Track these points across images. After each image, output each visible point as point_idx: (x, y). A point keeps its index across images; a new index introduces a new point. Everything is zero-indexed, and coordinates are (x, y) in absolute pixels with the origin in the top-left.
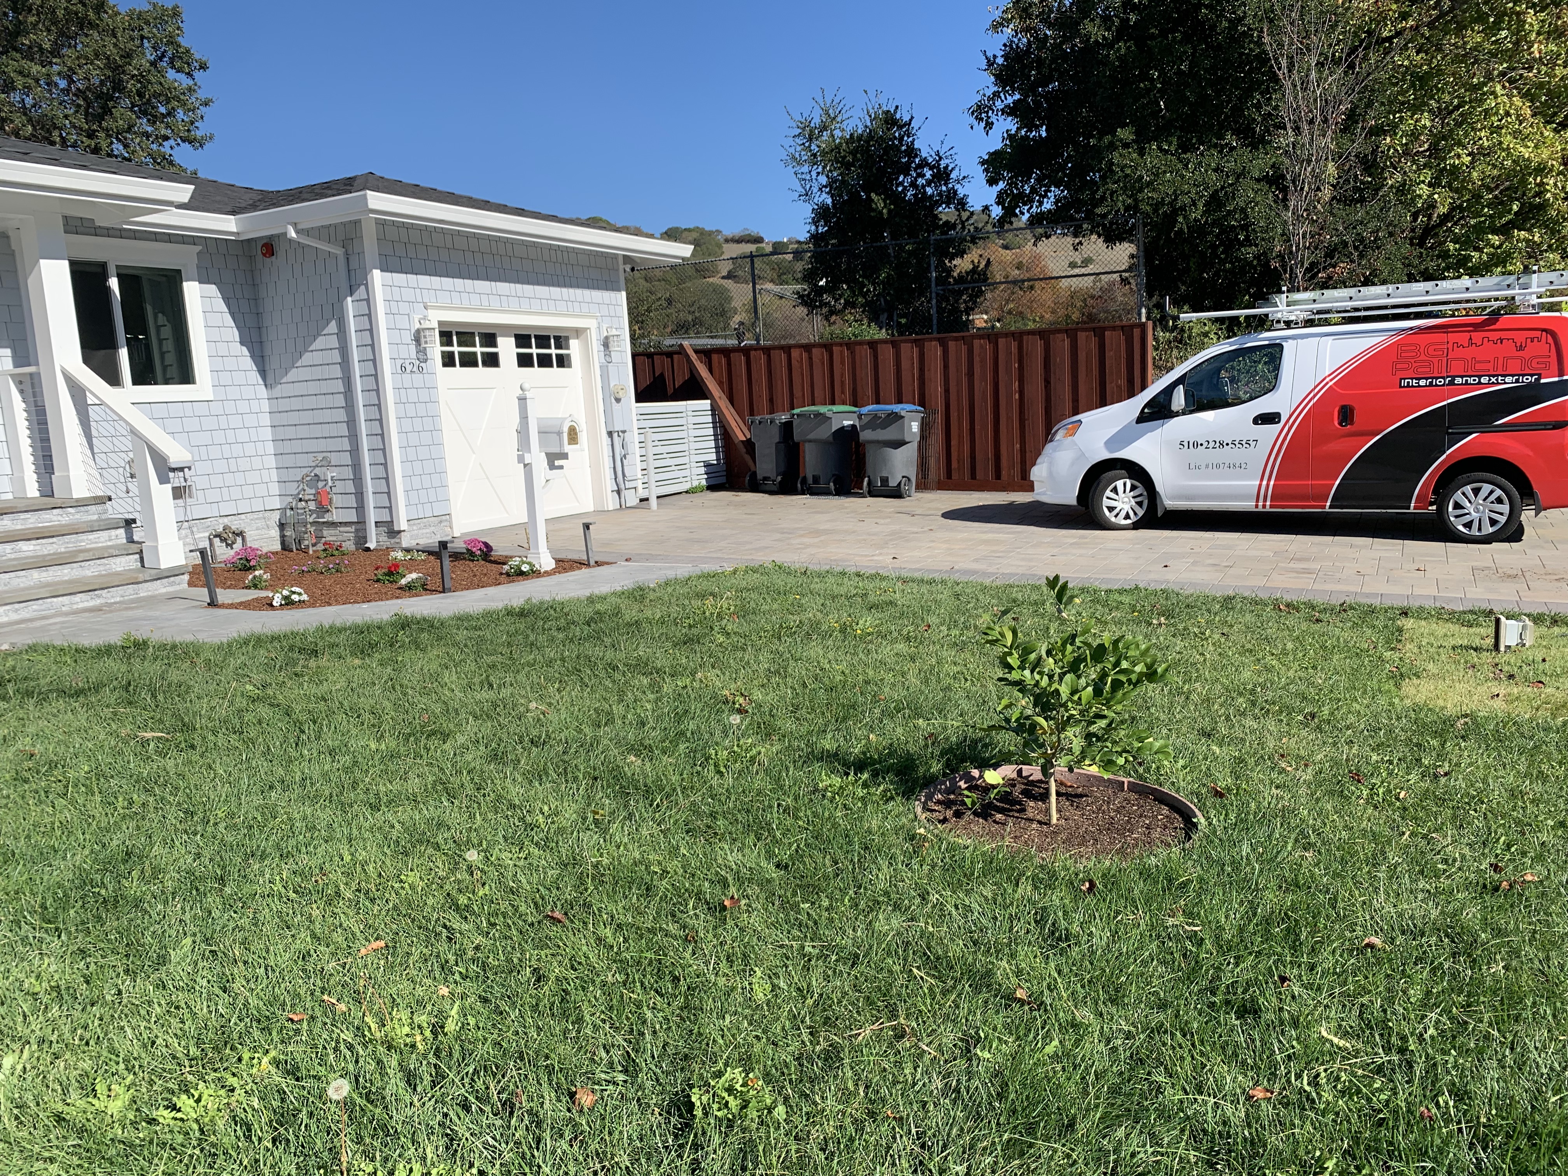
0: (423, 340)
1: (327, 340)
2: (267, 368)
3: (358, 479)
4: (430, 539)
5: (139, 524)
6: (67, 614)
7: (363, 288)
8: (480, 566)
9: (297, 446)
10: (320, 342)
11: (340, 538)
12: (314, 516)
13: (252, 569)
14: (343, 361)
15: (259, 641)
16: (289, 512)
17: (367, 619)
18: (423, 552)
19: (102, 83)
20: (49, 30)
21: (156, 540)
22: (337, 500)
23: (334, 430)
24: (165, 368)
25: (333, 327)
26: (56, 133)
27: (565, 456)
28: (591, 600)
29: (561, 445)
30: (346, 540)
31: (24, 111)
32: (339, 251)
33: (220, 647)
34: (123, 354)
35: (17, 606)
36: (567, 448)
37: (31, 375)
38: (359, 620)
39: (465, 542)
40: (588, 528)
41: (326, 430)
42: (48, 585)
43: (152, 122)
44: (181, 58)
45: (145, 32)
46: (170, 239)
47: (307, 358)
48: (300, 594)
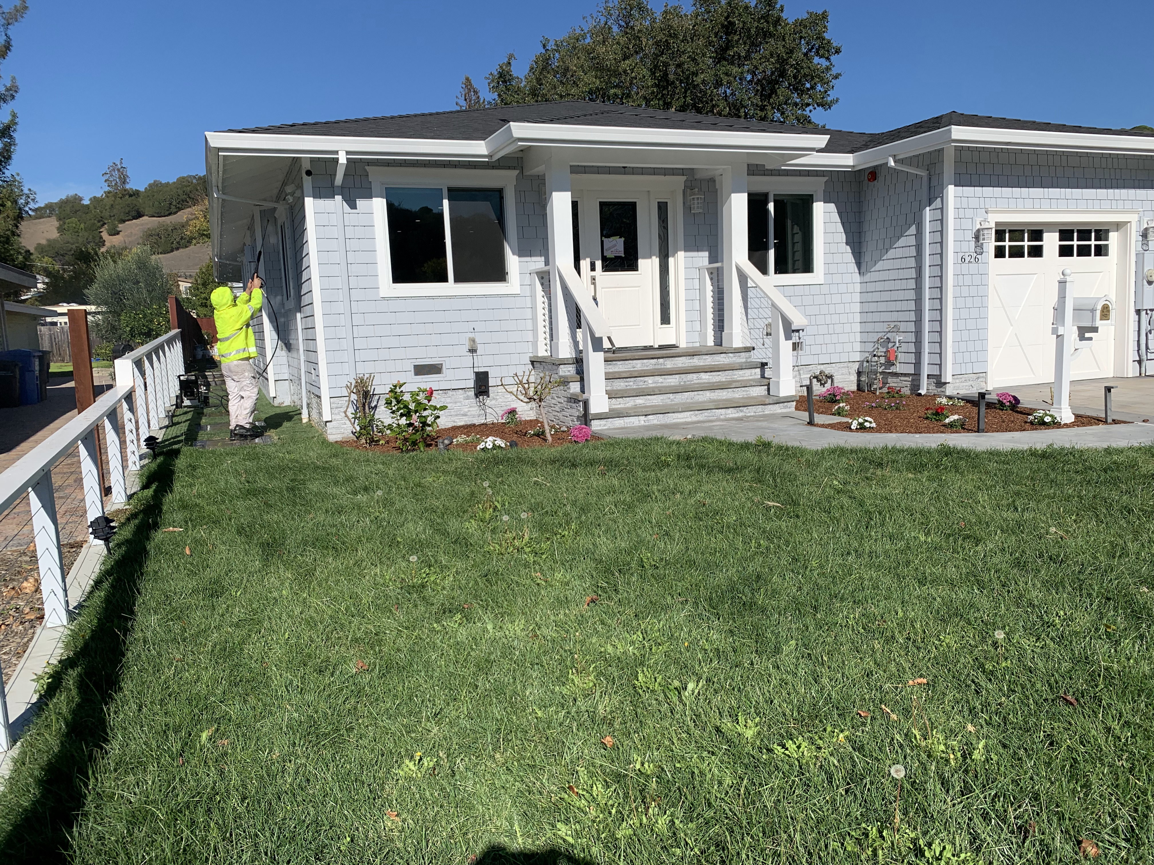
0: (981, 237)
1: (908, 240)
2: (862, 260)
3: (918, 343)
4: (971, 390)
5: (769, 365)
6: (723, 420)
7: (939, 199)
8: (1007, 415)
9: (876, 317)
10: (902, 242)
11: (900, 385)
12: (883, 367)
13: (836, 402)
14: (918, 255)
15: (840, 452)
16: (865, 364)
17: (920, 445)
18: (963, 400)
19: (773, 73)
20: (745, 43)
21: (779, 378)
22: (901, 357)
23: (905, 306)
24: (794, 262)
25: (913, 230)
26: (742, 110)
27: (1095, 330)
28: (1108, 451)
29: (1093, 319)
30: (904, 386)
31: (726, 98)
32: (924, 173)
33: (816, 452)
34: (772, 253)
35: (697, 412)
36: (1099, 323)
37: (718, 268)
38: (913, 446)
39: (998, 395)
40: (1109, 391)
41: (899, 306)
42: (714, 401)
43: (800, 95)
44: (824, 47)
45: (803, 34)
46: (809, 174)
47: (891, 253)
48: (870, 422)
